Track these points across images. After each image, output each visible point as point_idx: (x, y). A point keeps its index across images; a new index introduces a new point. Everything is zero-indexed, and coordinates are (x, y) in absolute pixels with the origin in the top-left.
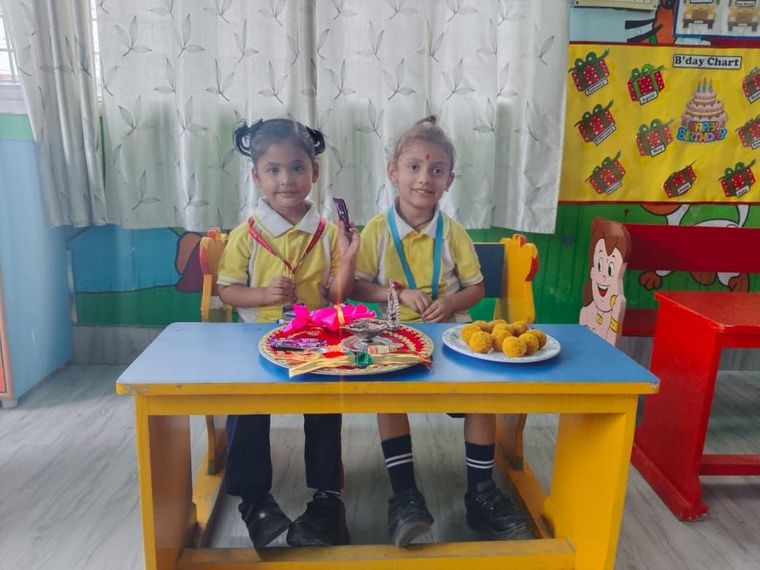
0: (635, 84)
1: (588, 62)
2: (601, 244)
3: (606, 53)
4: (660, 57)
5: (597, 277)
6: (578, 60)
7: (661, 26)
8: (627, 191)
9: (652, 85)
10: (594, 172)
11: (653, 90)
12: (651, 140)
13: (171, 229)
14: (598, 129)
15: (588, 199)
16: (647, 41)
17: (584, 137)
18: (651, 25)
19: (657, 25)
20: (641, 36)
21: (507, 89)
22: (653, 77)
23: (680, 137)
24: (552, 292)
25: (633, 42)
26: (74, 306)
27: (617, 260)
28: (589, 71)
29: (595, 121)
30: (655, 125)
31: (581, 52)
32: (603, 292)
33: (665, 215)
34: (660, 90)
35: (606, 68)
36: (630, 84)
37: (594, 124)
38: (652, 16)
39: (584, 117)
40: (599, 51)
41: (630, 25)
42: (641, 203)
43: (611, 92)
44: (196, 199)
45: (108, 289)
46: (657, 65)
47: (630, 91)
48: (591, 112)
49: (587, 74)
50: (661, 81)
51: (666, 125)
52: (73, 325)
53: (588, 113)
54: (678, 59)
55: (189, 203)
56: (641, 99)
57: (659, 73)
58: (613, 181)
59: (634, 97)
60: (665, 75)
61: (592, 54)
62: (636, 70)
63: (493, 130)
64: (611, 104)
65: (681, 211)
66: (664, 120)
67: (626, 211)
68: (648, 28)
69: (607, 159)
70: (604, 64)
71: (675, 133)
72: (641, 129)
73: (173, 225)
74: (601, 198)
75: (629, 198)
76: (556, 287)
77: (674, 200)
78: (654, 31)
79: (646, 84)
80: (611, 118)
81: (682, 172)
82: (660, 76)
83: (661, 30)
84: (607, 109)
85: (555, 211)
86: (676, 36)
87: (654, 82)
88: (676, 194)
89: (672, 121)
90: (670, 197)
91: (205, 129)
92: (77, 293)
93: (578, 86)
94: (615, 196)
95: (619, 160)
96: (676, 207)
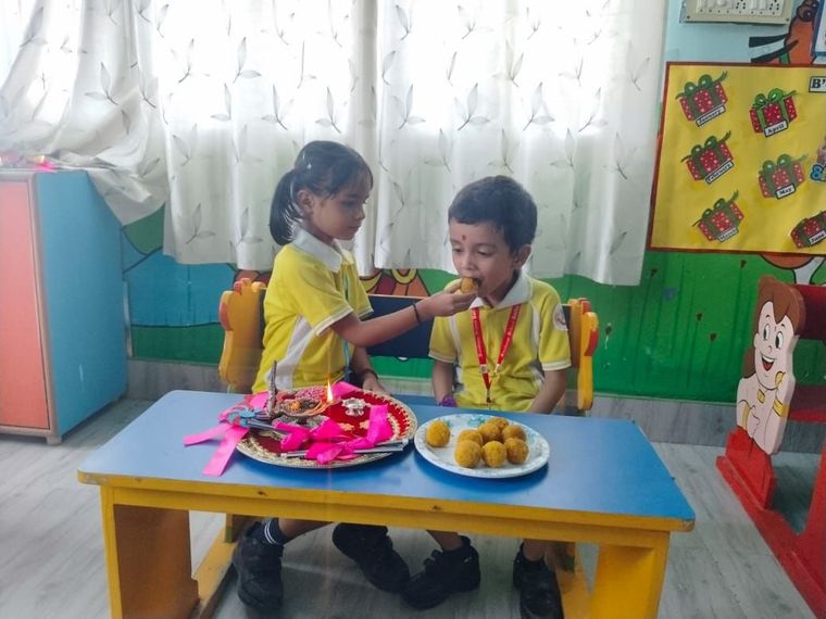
0: (760, 112)
1: (701, 86)
2: (768, 308)
3: (724, 76)
4: (792, 80)
5: (762, 346)
6: (689, 84)
7: (796, 42)
8: (744, 239)
9: (781, 114)
10: (704, 215)
11: (782, 119)
12: (778, 178)
13: (228, 264)
14: (711, 165)
15: (696, 246)
16: (776, 61)
17: (693, 174)
18: (782, 41)
19: (790, 41)
20: (769, 55)
21: (599, 116)
22: (782, 103)
23: (815, 176)
24: (648, 351)
25: (758, 62)
26: (130, 340)
27: (787, 330)
28: (702, 97)
29: (706, 156)
30: (783, 161)
31: (693, 75)
32: (768, 366)
33: (792, 269)
34: (791, 120)
35: (723, 93)
36: (753, 113)
37: (708, 159)
38: (785, 31)
39: (693, 150)
40: (715, 73)
41: (754, 42)
42: (761, 254)
43: (730, 122)
44: (249, 234)
45: (163, 324)
46: (788, 91)
47: (753, 121)
48: (703, 146)
49: (702, 100)
50: (793, 109)
51: (797, 162)
52: (128, 358)
53: (699, 146)
54: (816, 83)
55: (242, 240)
56: (767, 130)
57: (790, 99)
58: (727, 227)
59: (758, 128)
60: (797, 102)
61: (706, 77)
62: (761, 96)
63: (572, 165)
64: (728, 135)
65: (813, 265)
66: (795, 155)
67: (743, 263)
68: (779, 45)
69: (721, 201)
70: (721, 88)
71: (808, 171)
72: (765, 165)
73: (228, 261)
74: (712, 245)
75: (747, 247)
76: (652, 351)
77: (805, 251)
78: (786, 49)
79: (772, 113)
80: (728, 152)
81: (813, 219)
82: (791, 103)
83: (797, 46)
84: (723, 141)
85: (641, 260)
86: (815, 55)
87: (784, 109)
88: (808, 245)
89: (804, 157)
90: (799, 247)
91: (260, 160)
92: (132, 325)
93: (687, 114)
94: (730, 245)
95: (736, 202)
96: (808, 259)
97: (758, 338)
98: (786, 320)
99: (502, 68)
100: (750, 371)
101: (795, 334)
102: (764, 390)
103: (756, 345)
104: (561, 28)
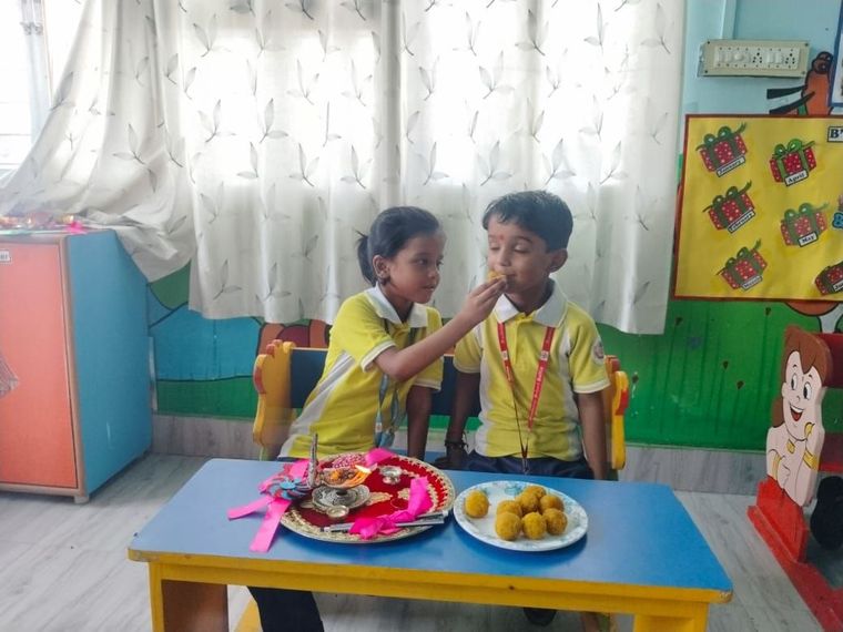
0: (780, 162)
1: (720, 138)
2: (795, 358)
3: (743, 128)
4: (811, 130)
5: (790, 396)
6: (709, 136)
7: (813, 94)
8: (768, 287)
9: (801, 164)
10: (728, 264)
11: (802, 169)
12: (799, 227)
13: (254, 318)
14: (733, 214)
15: (721, 294)
16: (794, 112)
17: (716, 224)
18: (800, 93)
19: (807, 93)
20: (787, 107)
21: (618, 170)
22: (801, 153)
23: (836, 224)
24: (675, 399)
25: (775, 113)
26: (155, 395)
27: (814, 381)
28: (722, 148)
29: (728, 206)
30: (804, 210)
31: (713, 127)
32: (797, 416)
33: (817, 316)
34: (811, 169)
35: (743, 144)
36: (774, 163)
37: (729, 210)
38: (801, 83)
39: (715, 201)
40: (734, 125)
41: (772, 94)
42: (786, 301)
43: (750, 172)
44: (278, 289)
45: (189, 378)
46: (806, 139)
47: (774, 171)
48: (724, 196)
49: (721, 151)
50: (813, 158)
51: (819, 210)
52: (153, 412)
53: (720, 197)
54: (834, 133)
55: (270, 294)
56: (787, 180)
57: (809, 148)
58: (750, 275)
59: (778, 177)
60: (817, 152)
61: (725, 129)
62: (781, 146)
63: (594, 217)
64: (749, 185)
65: (838, 312)
66: (816, 203)
67: (768, 311)
68: (797, 97)
69: (744, 250)
70: (740, 139)
71: (830, 219)
72: (786, 214)
73: (254, 315)
74: (736, 294)
75: (772, 294)
76: (680, 397)
77: (830, 297)
78: (803, 101)
79: (793, 162)
80: (750, 202)
81: (836, 266)
82: (811, 153)
83: (814, 97)
84: (744, 191)
85: (665, 308)
86: (831, 106)
87: (803, 159)
88: (832, 292)
89: (825, 206)
90: (823, 295)
91: (288, 217)
92: (157, 380)
93: (707, 165)
94: (754, 293)
95: (759, 251)
96: (830, 307)
97: (786, 387)
98: (813, 371)
99: (523, 125)
100: (779, 422)
101: (823, 385)
102: (792, 440)
103: (783, 395)
104: (580, 86)
